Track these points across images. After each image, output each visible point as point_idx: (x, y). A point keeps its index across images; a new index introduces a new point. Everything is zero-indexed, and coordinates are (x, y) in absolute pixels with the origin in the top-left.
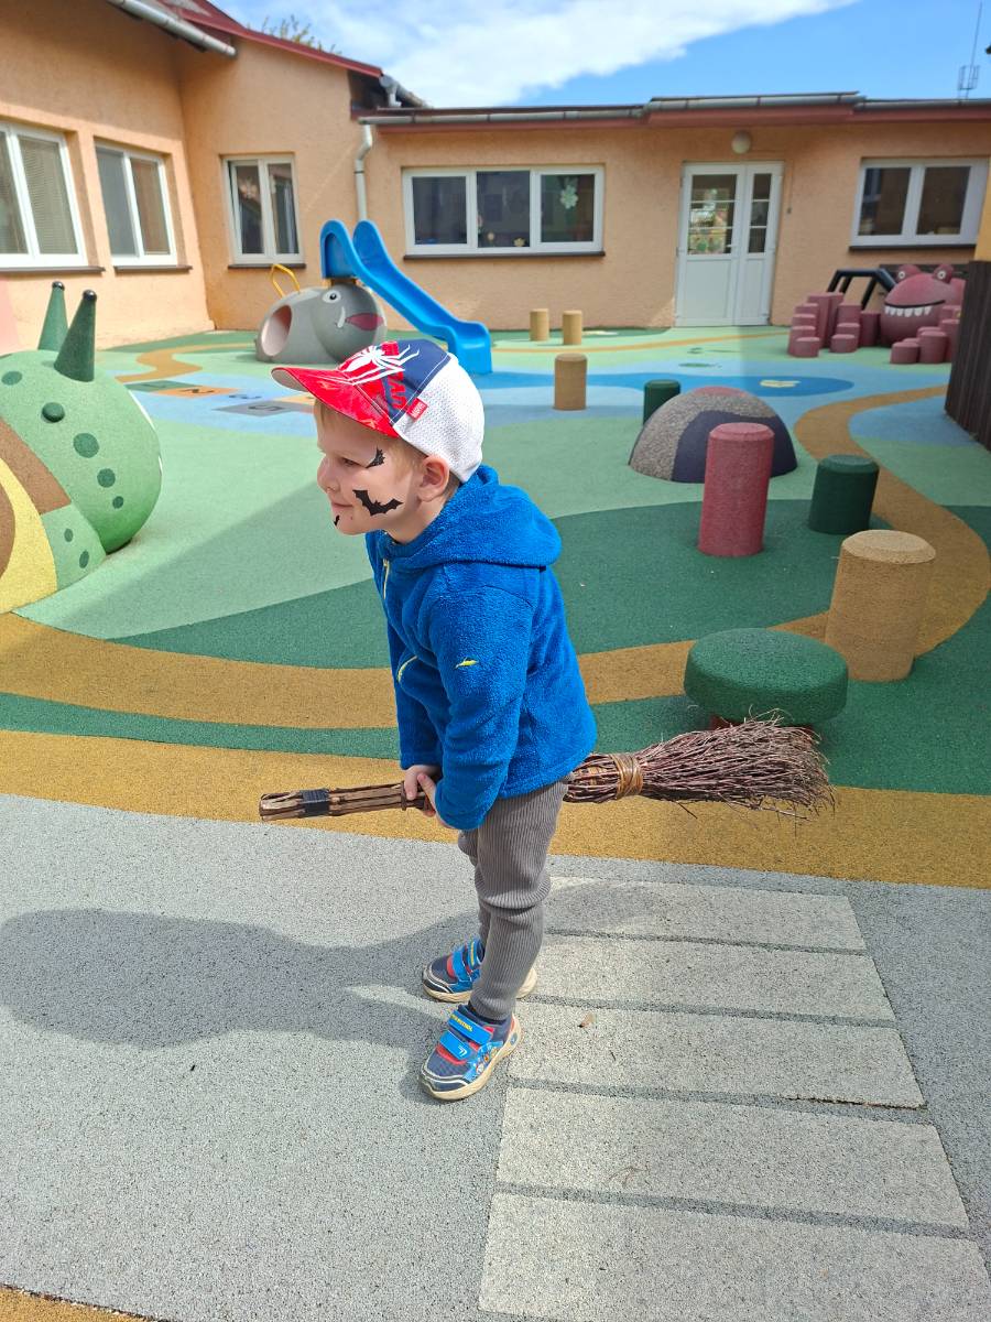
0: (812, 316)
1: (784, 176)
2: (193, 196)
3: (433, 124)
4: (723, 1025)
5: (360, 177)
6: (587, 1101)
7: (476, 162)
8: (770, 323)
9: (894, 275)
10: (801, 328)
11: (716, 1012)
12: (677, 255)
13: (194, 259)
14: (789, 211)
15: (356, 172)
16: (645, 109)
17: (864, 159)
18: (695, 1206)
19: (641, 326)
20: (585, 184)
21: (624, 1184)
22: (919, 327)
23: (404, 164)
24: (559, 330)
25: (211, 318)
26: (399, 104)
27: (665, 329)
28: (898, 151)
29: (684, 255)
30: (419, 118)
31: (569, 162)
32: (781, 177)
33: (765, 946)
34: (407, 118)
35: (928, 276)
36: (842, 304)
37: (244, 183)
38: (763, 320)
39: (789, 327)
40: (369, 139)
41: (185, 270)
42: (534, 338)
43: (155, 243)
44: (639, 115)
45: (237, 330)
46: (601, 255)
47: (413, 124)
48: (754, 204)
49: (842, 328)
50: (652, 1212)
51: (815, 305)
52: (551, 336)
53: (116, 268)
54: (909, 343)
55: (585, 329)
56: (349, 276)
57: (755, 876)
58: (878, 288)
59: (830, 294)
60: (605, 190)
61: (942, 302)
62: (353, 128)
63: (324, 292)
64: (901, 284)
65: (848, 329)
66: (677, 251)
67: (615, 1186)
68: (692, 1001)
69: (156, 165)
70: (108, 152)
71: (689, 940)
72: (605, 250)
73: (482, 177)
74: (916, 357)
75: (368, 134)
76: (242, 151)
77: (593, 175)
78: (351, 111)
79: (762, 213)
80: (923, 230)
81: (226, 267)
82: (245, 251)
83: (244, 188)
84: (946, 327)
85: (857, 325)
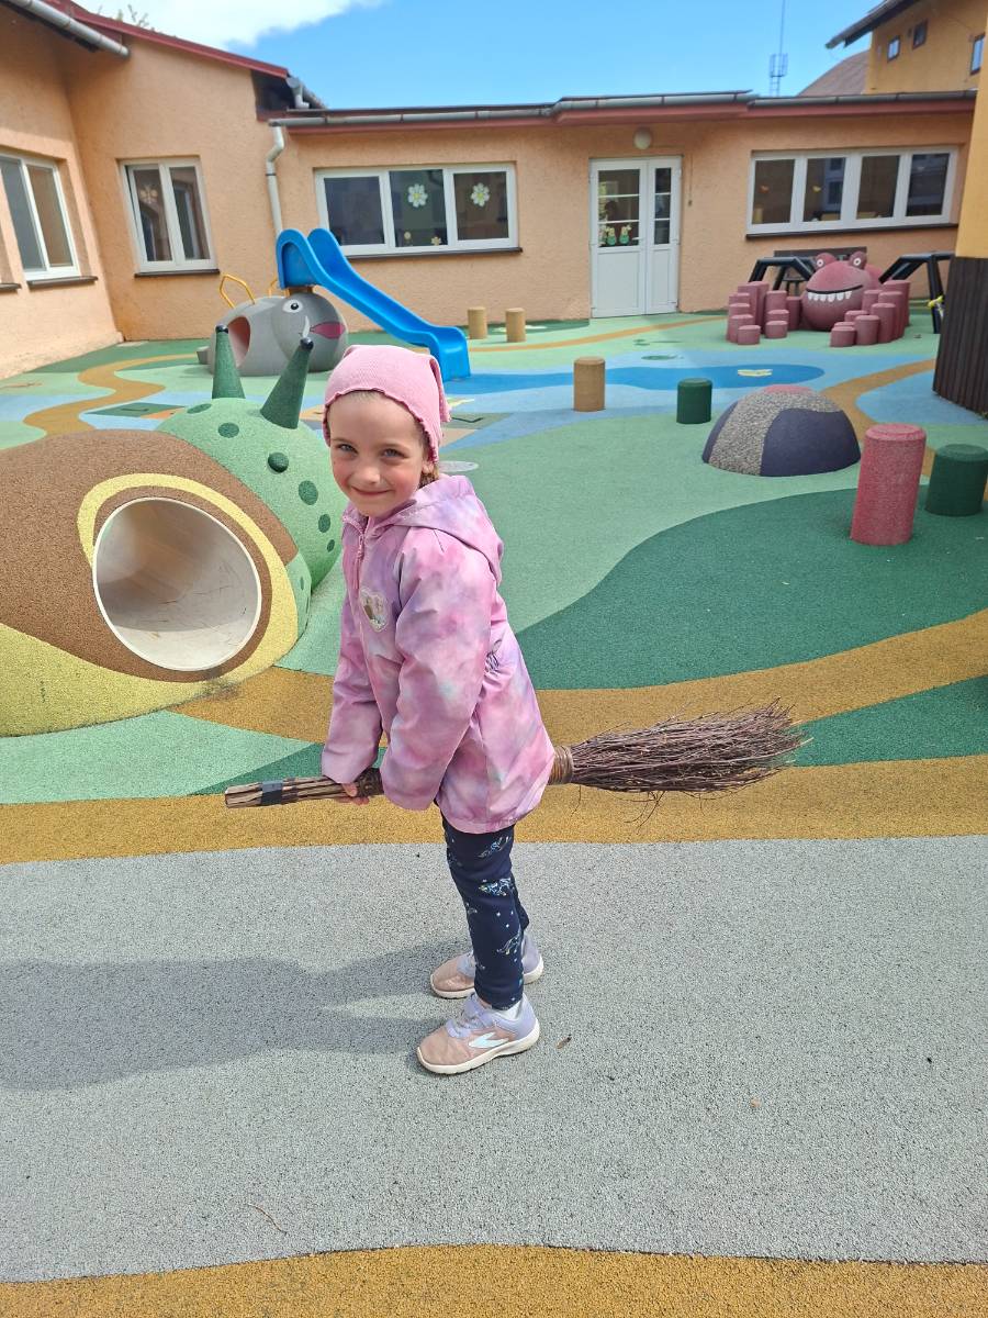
0: (748, 305)
1: (683, 168)
2: (90, 202)
3: (346, 124)
5: (272, 180)
7: (389, 162)
8: (679, 310)
9: (811, 263)
10: (742, 317)
12: (590, 249)
13: (96, 270)
14: (690, 203)
15: (267, 175)
16: (554, 108)
17: (754, 152)
19: (562, 319)
20: (496, 183)
23: (316, 166)
25: (119, 330)
26: (307, 105)
27: (584, 322)
28: (782, 145)
29: (596, 249)
30: (329, 120)
31: (482, 160)
32: (680, 172)
34: (319, 120)
35: (845, 262)
36: (765, 293)
37: (145, 188)
38: (672, 308)
40: (281, 141)
41: (89, 281)
43: (59, 256)
44: (548, 113)
45: (152, 341)
46: (517, 251)
47: (327, 125)
48: (656, 197)
49: (772, 315)
51: (747, 294)
52: (492, 333)
53: (30, 283)
58: (790, 274)
59: (754, 284)
60: (517, 187)
61: (860, 286)
62: (262, 129)
63: (283, 302)
64: (820, 272)
65: (778, 317)
66: (590, 245)
69: (50, 172)
70: (9, 161)
72: (522, 246)
73: (395, 177)
74: (853, 339)
75: (279, 135)
76: (142, 155)
77: (504, 173)
78: (258, 113)
79: (663, 206)
80: (807, 217)
81: (132, 276)
82: (150, 258)
83: (143, 194)
84: (877, 311)
85: (787, 312)
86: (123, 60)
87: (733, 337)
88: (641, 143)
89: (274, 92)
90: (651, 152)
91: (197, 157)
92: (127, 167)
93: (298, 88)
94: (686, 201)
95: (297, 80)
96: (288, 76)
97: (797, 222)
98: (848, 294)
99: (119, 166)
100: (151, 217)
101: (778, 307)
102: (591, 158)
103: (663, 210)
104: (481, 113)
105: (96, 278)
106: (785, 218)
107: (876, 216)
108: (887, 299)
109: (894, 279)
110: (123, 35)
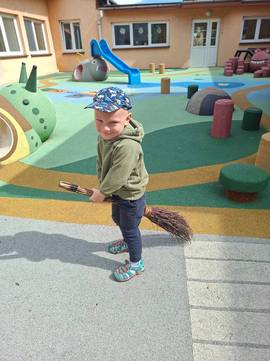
0: (231, 64)
1: (221, 23)
2: (52, 33)
3: (120, 9)
4: (249, 287)
5: (99, 26)
6: (214, 313)
7: (133, 21)
8: (217, 66)
9: (254, 52)
10: (228, 68)
11: (246, 283)
12: (190, 47)
13: (53, 51)
14: (222, 33)
15: (98, 25)
16: (181, 3)
17: (244, 17)
18: (252, 346)
19: (180, 67)
20: (164, 26)
21: (230, 339)
22: (261, 67)
23: (112, 22)
24: (158, 69)
25: (58, 69)
26: (110, 4)
27: (187, 68)
28: (253, 15)
29: (192, 46)
30: (116, 8)
31: (159, 20)
32: (220, 23)
33: (256, 261)
34: (113, 8)
35: (264, 52)
36: (239, 60)
37: (66, 29)
38: (214, 65)
39: (223, 67)
40: (102, 15)
41: (50, 55)
42: (151, 72)
43: (42, 47)
44: (179, 5)
45: (66, 72)
46: (169, 47)
47: (114, 10)
48: (212, 31)
49: (239, 67)
50: (240, 348)
51: (231, 61)
52: (155, 72)
53: (31, 55)
54: (258, 72)
55: (165, 69)
56: (98, 55)
57: (248, 239)
58: (249, 55)
59: (235, 58)
60: (170, 28)
61: (268, 59)
62: (97, 11)
63: (91, 61)
64: (256, 54)
65: (241, 68)
66: (190, 45)
67: (228, 340)
68: (238, 280)
69: (41, 24)
70: (27, 21)
71: (233, 260)
72: (170, 46)
73: (134, 25)
74: (261, 76)
75: (101, 13)
76: (65, 19)
77: (166, 24)
78: (96, 6)
79: (214, 34)
80: (259, 38)
81: (62, 54)
82: (67, 49)
84: (269, 67)
87: (225, 74)
88: (208, 14)
90: (211, 17)
91: (80, 19)
92: (62, 23)
97: (256, 39)
99: (59, 23)
101: (241, 65)
102: (192, 19)
104: (159, 5)
106: (253, 38)
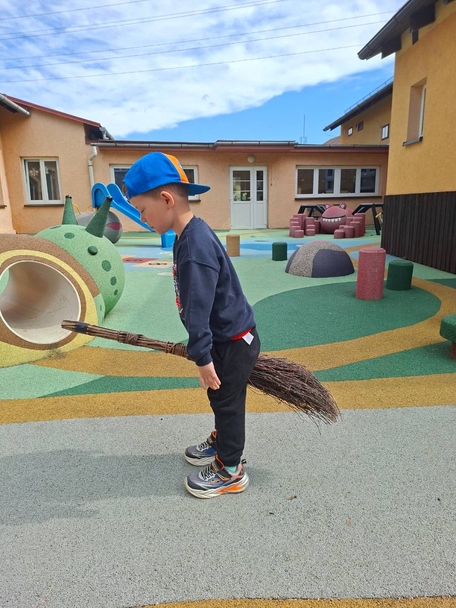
0: (297, 222)
2: (6, 175)
3: (125, 147)
5: (91, 168)
8: (268, 228)
12: (230, 201)
13: (7, 202)
14: (271, 185)
15: (89, 166)
16: (214, 144)
19: (217, 229)
22: (339, 225)
23: (111, 163)
25: (14, 229)
26: (108, 138)
28: (309, 163)
32: (267, 172)
35: (338, 207)
36: (307, 218)
37: (32, 169)
38: (265, 227)
40: (96, 152)
41: (2, 207)
44: (212, 147)
46: (199, 201)
47: (114, 146)
48: (257, 182)
49: (309, 227)
51: (296, 218)
59: (300, 215)
60: (199, 175)
61: (345, 216)
64: (327, 211)
74: (344, 236)
75: (95, 150)
76: (32, 156)
77: (193, 170)
78: (86, 141)
79: (260, 185)
80: (320, 192)
81: (23, 206)
82: (32, 199)
83: (31, 172)
84: (353, 225)
85: (314, 226)
86: (27, 117)
87: (292, 235)
88: (250, 160)
89: (94, 132)
90: (255, 164)
91: (58, 157)
92: (25, 160)
93: (104, 131)
94: (270, 185)
95: (104, 128)
96: (101, 126)
97: (316, 194)
98: (340, 219)
99: (21, 160)
100: (34, 184)
101: (310, 224)
102: (230, 166)
103: (260, 187)
104: (183, 145)
105: (6, 206)
106: (311, 192)
107: (348, 192)
108: (356, 220)
109: (359, 213)
110: (28, 107)
